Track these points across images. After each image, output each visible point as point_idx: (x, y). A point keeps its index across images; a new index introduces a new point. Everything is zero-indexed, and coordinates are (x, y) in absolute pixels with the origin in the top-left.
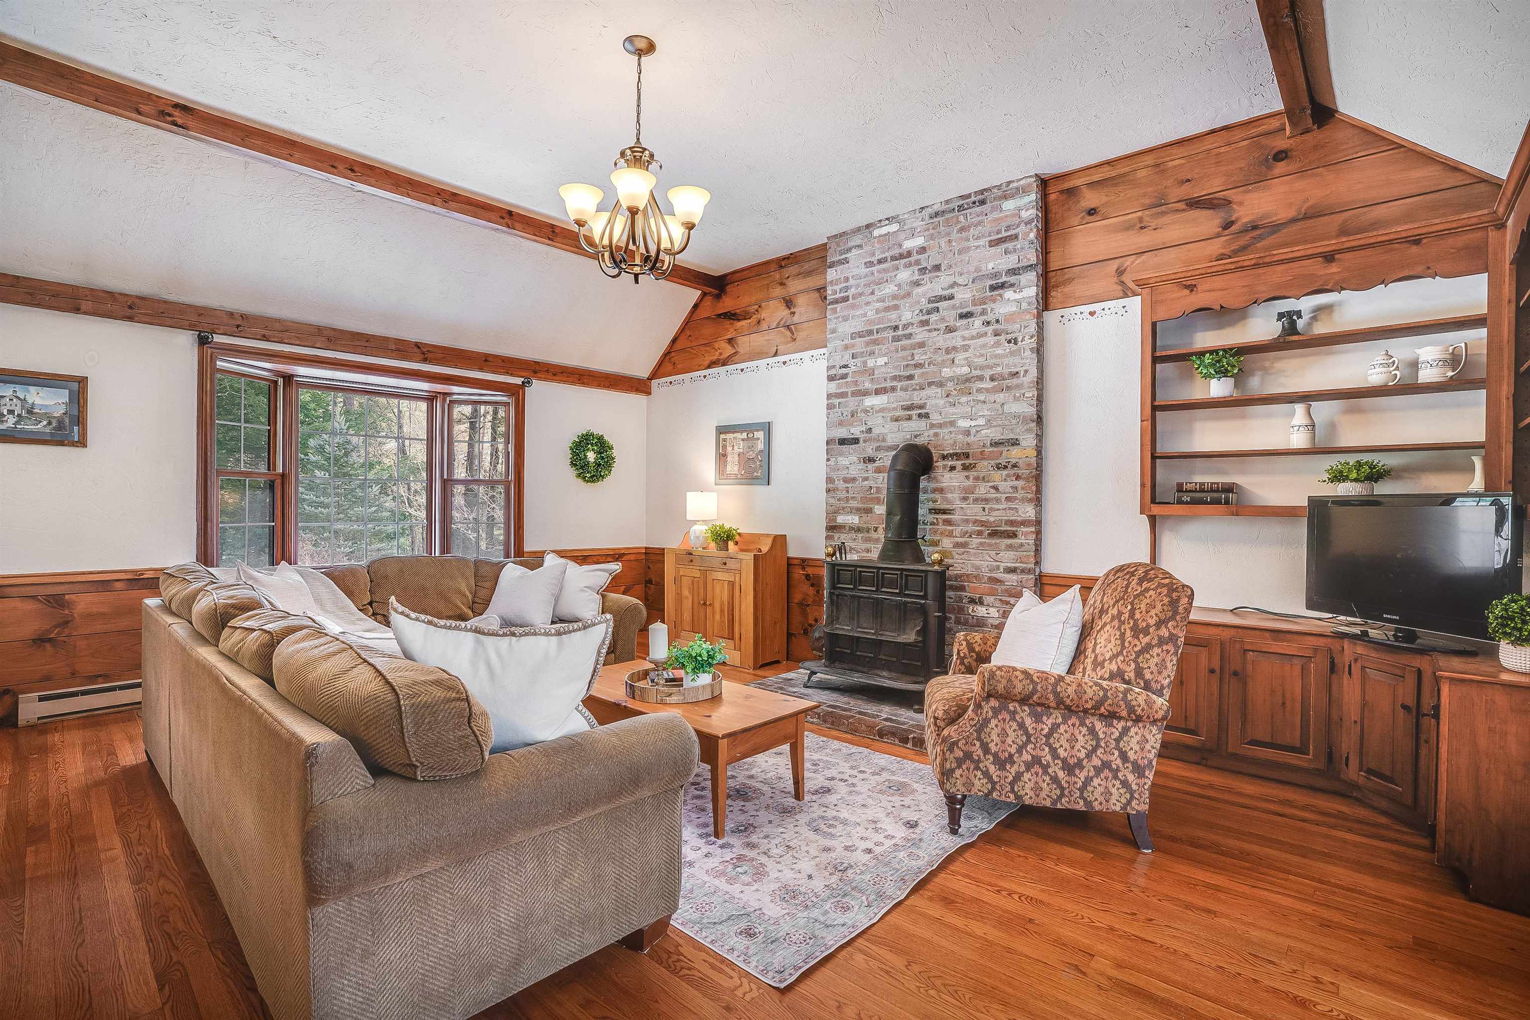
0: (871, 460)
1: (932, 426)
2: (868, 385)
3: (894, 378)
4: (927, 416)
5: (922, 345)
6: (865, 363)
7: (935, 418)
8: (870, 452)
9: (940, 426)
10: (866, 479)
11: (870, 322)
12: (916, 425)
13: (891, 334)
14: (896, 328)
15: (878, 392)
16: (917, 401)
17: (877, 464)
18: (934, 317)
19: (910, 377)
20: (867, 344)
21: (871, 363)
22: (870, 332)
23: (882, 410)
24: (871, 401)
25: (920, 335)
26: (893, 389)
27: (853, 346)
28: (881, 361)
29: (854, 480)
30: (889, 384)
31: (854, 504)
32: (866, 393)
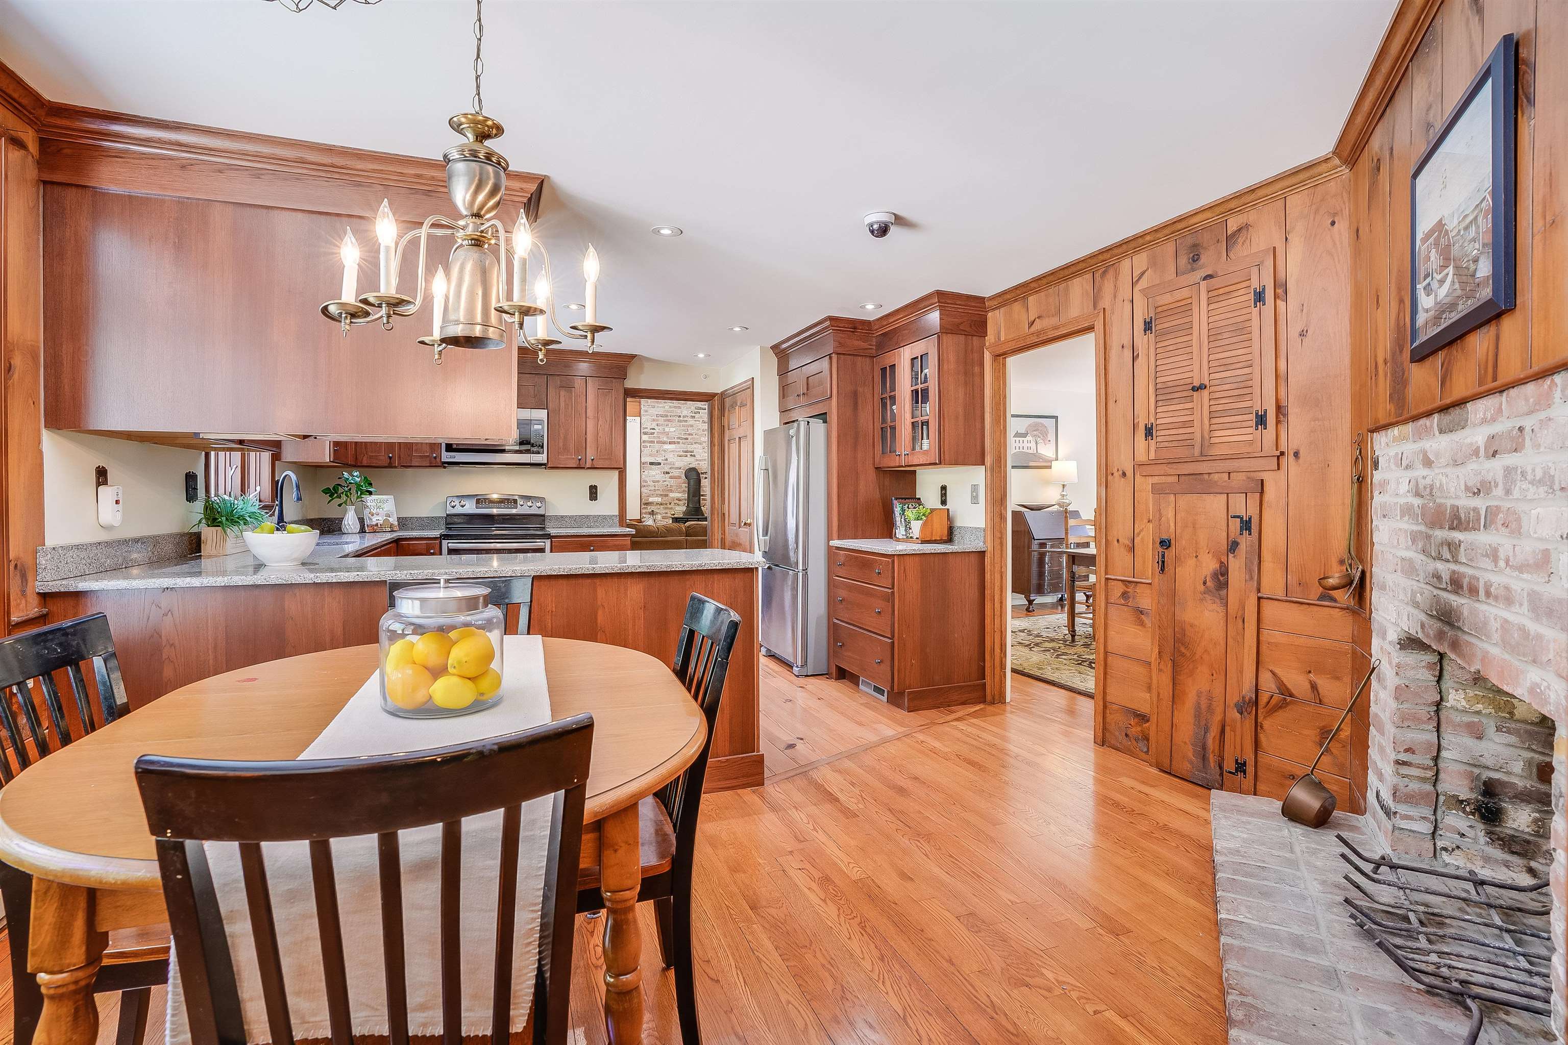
0: (668, 473)
1: (697, 460)
2: (665, 439)
3: (679, 438)
4: (694, 456)
5: (692, 426)
6: (664, 429)
7: (698, 457)
8: (667, 469)
9: (700, 460)
10: (665, 481)
11: (668, 411)
12: (689, 459)
13: (677, 419)
14: (680, 416)
15: (670, 443)
16: (689, 450)
17: (671, 474)
18: (697, 416)
19: (687, 439)
20: (665, 421)
21: (667, 429)
22: (667, 416)
23: (673, 451)
24: (666, 447)
25: (691, 422)
26: (678, 443)
27: (658, 420)
28: (672, 429)
29: (658, 481)
30: (676, 440)
31: (659, 493)
32: (664, 443)
